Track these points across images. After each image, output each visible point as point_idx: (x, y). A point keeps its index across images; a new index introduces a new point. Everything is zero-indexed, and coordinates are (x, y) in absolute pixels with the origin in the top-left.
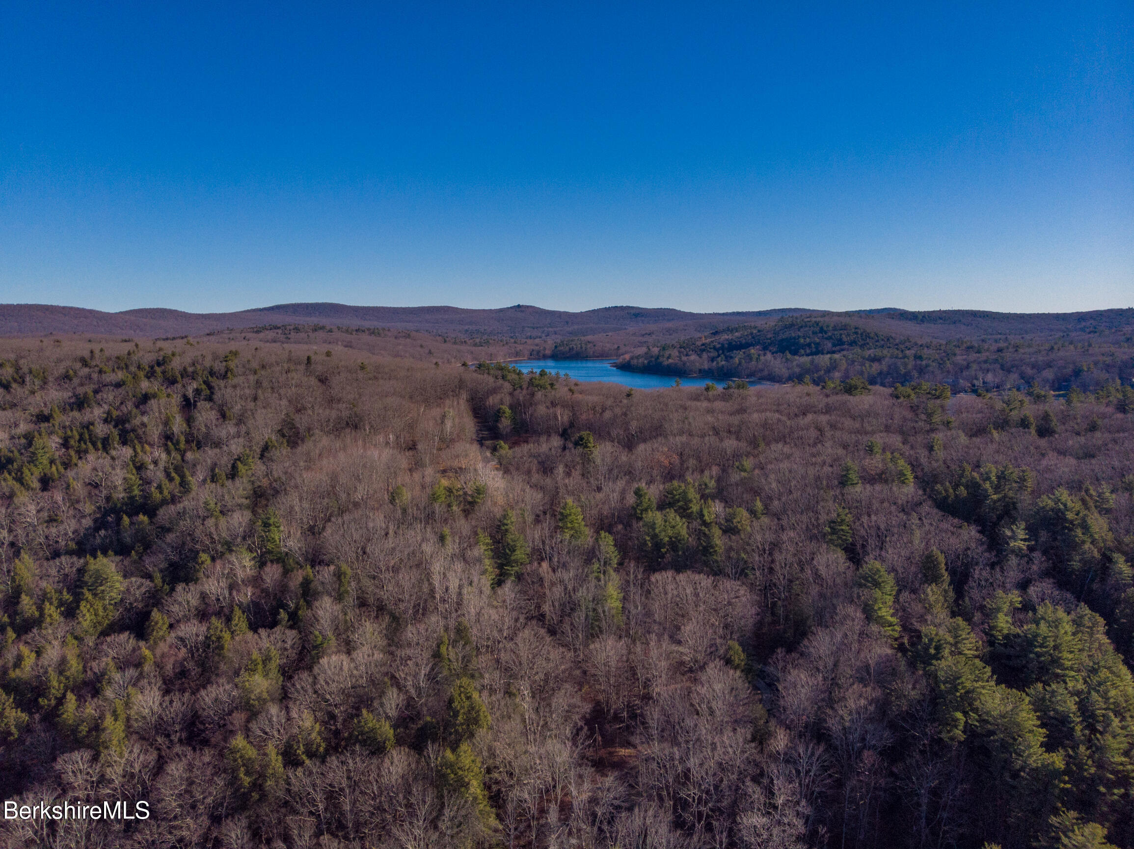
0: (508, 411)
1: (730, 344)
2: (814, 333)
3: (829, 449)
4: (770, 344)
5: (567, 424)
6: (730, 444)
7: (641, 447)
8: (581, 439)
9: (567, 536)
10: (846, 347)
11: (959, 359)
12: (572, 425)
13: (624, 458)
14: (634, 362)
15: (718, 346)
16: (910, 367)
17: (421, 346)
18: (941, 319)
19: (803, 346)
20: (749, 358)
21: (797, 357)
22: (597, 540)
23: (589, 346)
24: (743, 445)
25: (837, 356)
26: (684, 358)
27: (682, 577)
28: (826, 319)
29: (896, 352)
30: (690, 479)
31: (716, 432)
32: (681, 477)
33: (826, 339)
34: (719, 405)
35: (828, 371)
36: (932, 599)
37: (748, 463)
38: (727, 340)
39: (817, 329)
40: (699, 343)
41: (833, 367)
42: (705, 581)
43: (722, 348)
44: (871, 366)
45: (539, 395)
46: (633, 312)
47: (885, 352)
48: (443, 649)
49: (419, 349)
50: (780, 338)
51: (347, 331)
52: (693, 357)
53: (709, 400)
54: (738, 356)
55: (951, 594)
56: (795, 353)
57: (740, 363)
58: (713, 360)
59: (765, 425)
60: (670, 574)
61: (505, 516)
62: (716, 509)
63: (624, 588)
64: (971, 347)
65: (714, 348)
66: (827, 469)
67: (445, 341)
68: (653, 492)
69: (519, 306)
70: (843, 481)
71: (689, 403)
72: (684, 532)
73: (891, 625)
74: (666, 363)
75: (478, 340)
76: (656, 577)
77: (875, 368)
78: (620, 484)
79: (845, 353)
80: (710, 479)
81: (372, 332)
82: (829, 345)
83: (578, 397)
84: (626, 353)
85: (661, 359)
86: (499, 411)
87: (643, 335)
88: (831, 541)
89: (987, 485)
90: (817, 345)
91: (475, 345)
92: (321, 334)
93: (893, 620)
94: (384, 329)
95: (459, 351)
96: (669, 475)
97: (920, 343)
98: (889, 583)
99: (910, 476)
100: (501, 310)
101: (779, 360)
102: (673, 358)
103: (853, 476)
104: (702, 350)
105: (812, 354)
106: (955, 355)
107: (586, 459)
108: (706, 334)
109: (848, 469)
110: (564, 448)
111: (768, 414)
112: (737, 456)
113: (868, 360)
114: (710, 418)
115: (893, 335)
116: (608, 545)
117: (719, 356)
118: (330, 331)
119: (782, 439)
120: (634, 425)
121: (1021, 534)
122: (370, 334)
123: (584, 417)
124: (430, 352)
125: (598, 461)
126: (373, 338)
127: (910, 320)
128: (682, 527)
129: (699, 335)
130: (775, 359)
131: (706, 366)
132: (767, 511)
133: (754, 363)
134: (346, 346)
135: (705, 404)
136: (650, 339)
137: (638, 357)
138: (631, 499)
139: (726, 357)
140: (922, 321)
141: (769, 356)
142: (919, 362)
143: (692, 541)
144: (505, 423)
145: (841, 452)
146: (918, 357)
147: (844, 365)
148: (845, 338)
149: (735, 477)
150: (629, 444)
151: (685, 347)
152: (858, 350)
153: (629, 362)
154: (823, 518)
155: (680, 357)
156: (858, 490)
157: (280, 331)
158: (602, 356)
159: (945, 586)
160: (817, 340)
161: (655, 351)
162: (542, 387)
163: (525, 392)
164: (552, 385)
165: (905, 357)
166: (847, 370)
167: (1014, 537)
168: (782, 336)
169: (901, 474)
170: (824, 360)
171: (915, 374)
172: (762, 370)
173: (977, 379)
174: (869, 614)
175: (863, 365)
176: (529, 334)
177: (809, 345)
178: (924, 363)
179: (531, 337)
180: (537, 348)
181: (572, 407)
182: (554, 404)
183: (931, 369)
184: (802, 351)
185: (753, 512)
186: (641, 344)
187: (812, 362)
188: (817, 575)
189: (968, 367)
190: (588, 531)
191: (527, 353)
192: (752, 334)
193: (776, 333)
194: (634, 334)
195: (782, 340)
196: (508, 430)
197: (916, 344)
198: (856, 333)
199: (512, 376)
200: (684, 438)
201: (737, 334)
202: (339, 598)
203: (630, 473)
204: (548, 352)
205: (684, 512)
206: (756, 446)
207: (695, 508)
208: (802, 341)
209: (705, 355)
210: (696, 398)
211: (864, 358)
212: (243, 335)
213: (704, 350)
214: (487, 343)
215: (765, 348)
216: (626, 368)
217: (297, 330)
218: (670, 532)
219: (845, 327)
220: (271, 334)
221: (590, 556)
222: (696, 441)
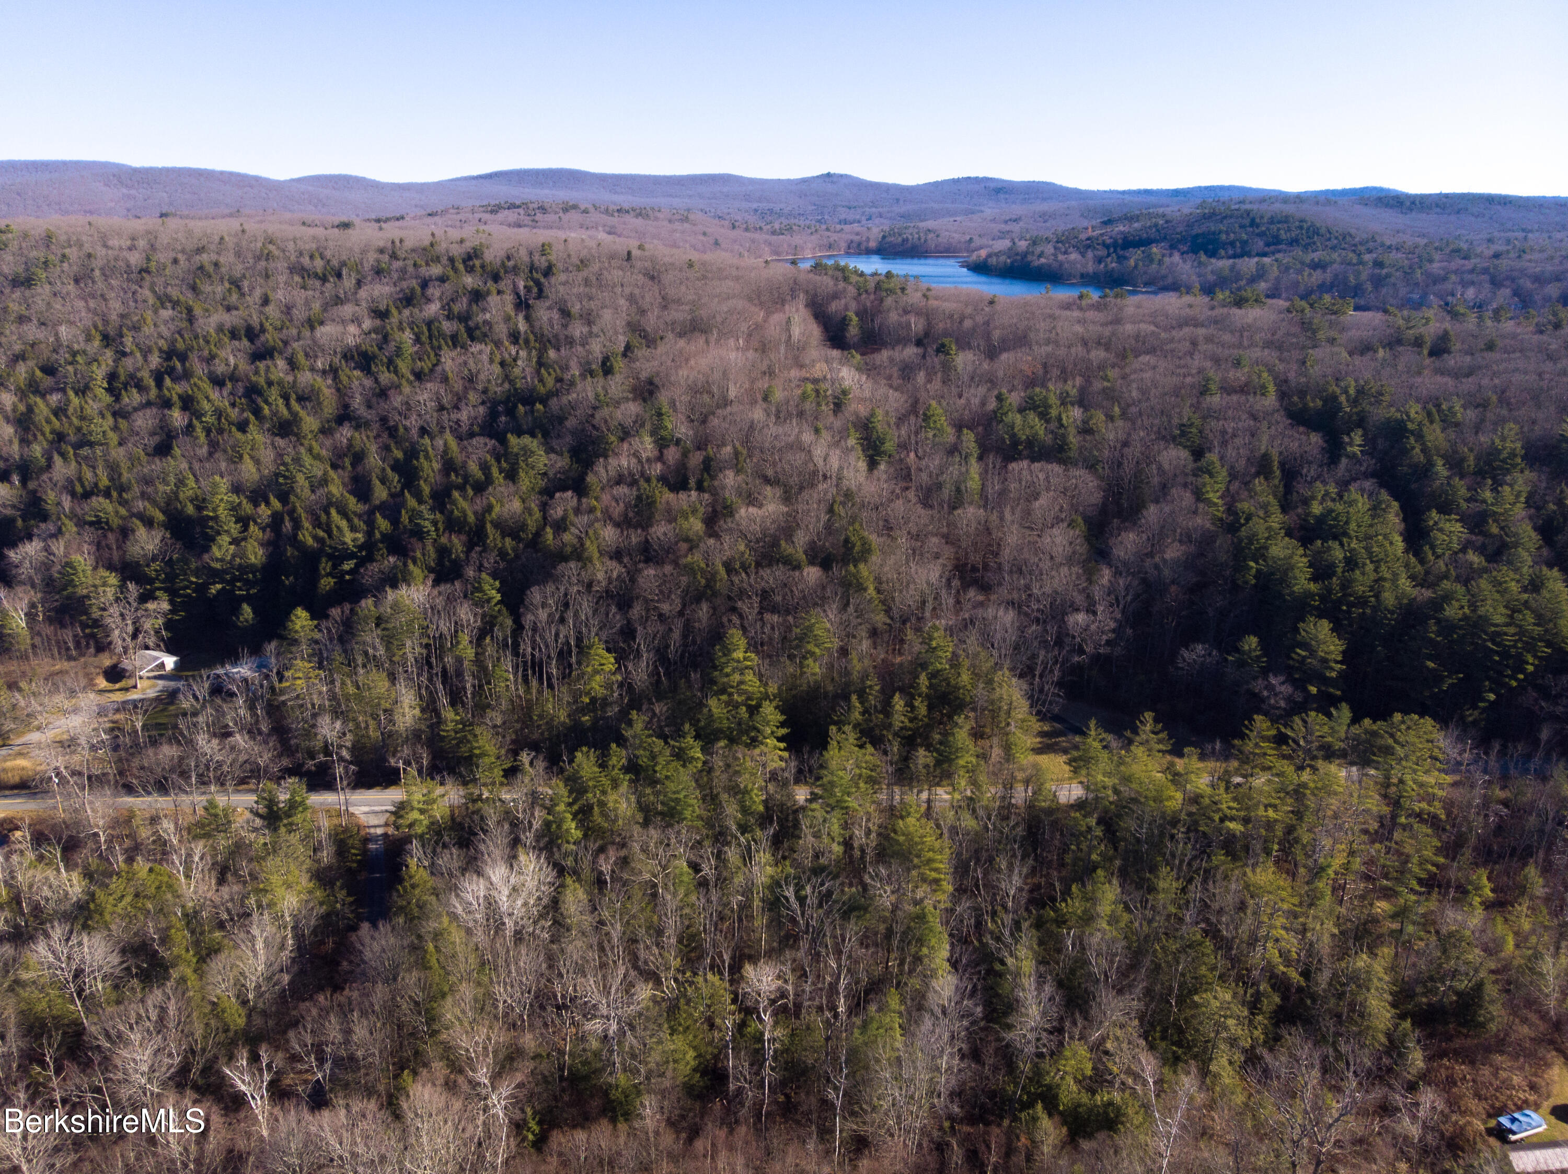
0: (855, 319)
1: (1125, 239)
2: (1242, 227)
3: (1196, 362)
4: (1179, 241)
5: (922, 333)
6: (1098, 355)
7: (1004, 356)
8: (943, 345)
9: (930, 435)
10: (1283, 247)
11: (1436, 267)
12: (927, 335)
13: (985, 366)
14: (993, 261)
15: (1109, 241)
16: (1364, 276)
17: (704, 234)
18: (1437, 206)
19: (1224, 245)
20: (1150, 259)
21: (1213, 260)
22: (959, 437)
23: (931, 236)
24: (1111, 357)
25: (1267, 260)
26: (1061, 257)
27: (1037, 465)
28: (1264, 207)
29: (1351, 255)
30: (1051, 387)
31: (1085, 343)
32: (1044, 385)
33: (1258, 235)
34: (1091, 315)
35: (1253, 280)
36: (1258, 489)
37: (1111, 373)
38: (1122, 233)
39: (1247, 222)
40: (1083, 236)
41: (1260, 274)
42: (1056, 468)
43: (1115, 245)
44: (1310, 275)
45: (889, 301)
46: (992, 185)
47: (1335, 256)
48: (836, 507)
49: (702, 238)
50: (1194, 232)
51: (607, 212)
52: (1074, 256)
53: (1080, 308)
54: (1134, 257)
55: (1281, 489)
56: (1213, 254)
57: (1136, 266)
58: (1100, 260)
59: (1137, 337)
60: (1025, 464)
61: (873, 415)
62: (1076, 413)
63: (984, 475)
64: (1458, 250)
65: (1104, 245)
66: (1189, 380)
67: (734, 227)
68: (1015, 398)
69: (829, 175)
70: (1204, 391)
71: (1058, 312)
72: (1041, 432)
73: (1216, 504)
74: (1036, 263)
75: (777, 226)
76: (1013, 466)
77: (1317, 277)
78: (982, 390)
79: (1279, 256)
80: (1073, 387)
81: (640, 213)
82: (1260, 244)
83: (933, 303)
84: (981, 248)
85: (1030, 258)
86: (844, 318)
87: (1006, 222)
88: (1180, 444)
89: (1343, 398)
90: (1244, 243)
91: (774, 233)
92: (574, 216)
93: (1220, 501)
94: (653, 209)
95: (753, 241)
96: (1031, 382)
97: (1388, 243)
98: (1223, 474)
99: (1272, 388)
100: (804, 181)
101: (1189, 263)
102: (1046, 256)
103: (1213, 387)
104: (1088, 245)
105: (1235, 256)
106: (1431, 261)
107: (947, 368)
108: (1094, 223)
109: (1208, 380)
110: (924, 357)
111: (1143, 326)
112: (1102, 367)
113: (1309, 266)
114: (1079, 329)
115: (1353, 231)
116: (969, 439)
117: (1109, 255)
118: (586, 211)
119: (1152, 351)
120: (996, 334)
121: (1358, 440)
122: (637, 216)
123: (941, 325)
124: (716, 243)
125: (960, 369)
126: (640, 221)
127: (1392, 207)
128: (1039, 427)
129: (1085, 223)
130: (1185, 261)
131: (1090, 268)
132: (1124, 415)
133: (1154, 266)
134: (609, 233)
135: (1076, 314)
136: (1016, 228)
137: (997, 255)
138: (992, 405)
139: (1119, 257)
140: (1411, 210)
141: (1176, 257)
142: (1377, 271)
143: (1049, 439)
144: (853, 331)
145: (1208, 364)
146: (1378, 264)
147: (1275, 272)
148: (1282, 234)
149: (1098, 385)
150: (992, 353)
151: (1064, 241)
152: (1298, 252)
153: (986, 260)
154: (1176, 421)
155: (1055, 255)
156: (1215, 400)
157: (521, 211)
158: (946, 252)
159: (1276, 482)
160: (1245, 237)
161: (1023, 245)
162: (891, 291)
163: (872, 297)
164: (903, 289)
165: (1361, 263)
166: (1278, 279)
167: (1351, 444)
168: (1196, 230)
169: (1263, 387)
170: (1249, 265)
171: (1369, 287)
172: (1164, 277)
173: (1453, 295)
174: (1199, 495)
175: (1300, 272)
176: (843, 217)
177: (1232, 244)
178: (1385, 271)
179: (845, 222)
180: (857, 238)
181: (928, 315)
182: (906, 312)
183: (1393, 280)
184: (1222, 252)
185: (1110, 418)
186: (1002, 235)
187: (1232, 268)
188: (1160, 467)
189: (1445, 279)
190: (950, 430)
191: (843, 245)
192: (1156, 225)
193: (1190, 225)
194: (994, 220)
195: (1197, 236)
196: (856, 339)
197: (1382, 245)
198: (1301, 228)
199: (854, 279)
200: (1049, 349)
201: (1136, 225)
202: (738, 471)
203: (992, 381)
204: (873, 244)
205: (1044, 416)
206: (1124, 357)
207: (1054, 413)
208: (1224, 237)
209: (1090, 254)
210: (1067, 306)
211: (1302, 263)
212: (477, 216)
213: (1088, 247)
214: (790, 229)
215: (1172, 247)
216: (980, 268)
217: (543, 209)
218: (1028, 432)
219: (1286, 219)
220: (512, 216)
221: (953, 450)
222: (1062, 352)
